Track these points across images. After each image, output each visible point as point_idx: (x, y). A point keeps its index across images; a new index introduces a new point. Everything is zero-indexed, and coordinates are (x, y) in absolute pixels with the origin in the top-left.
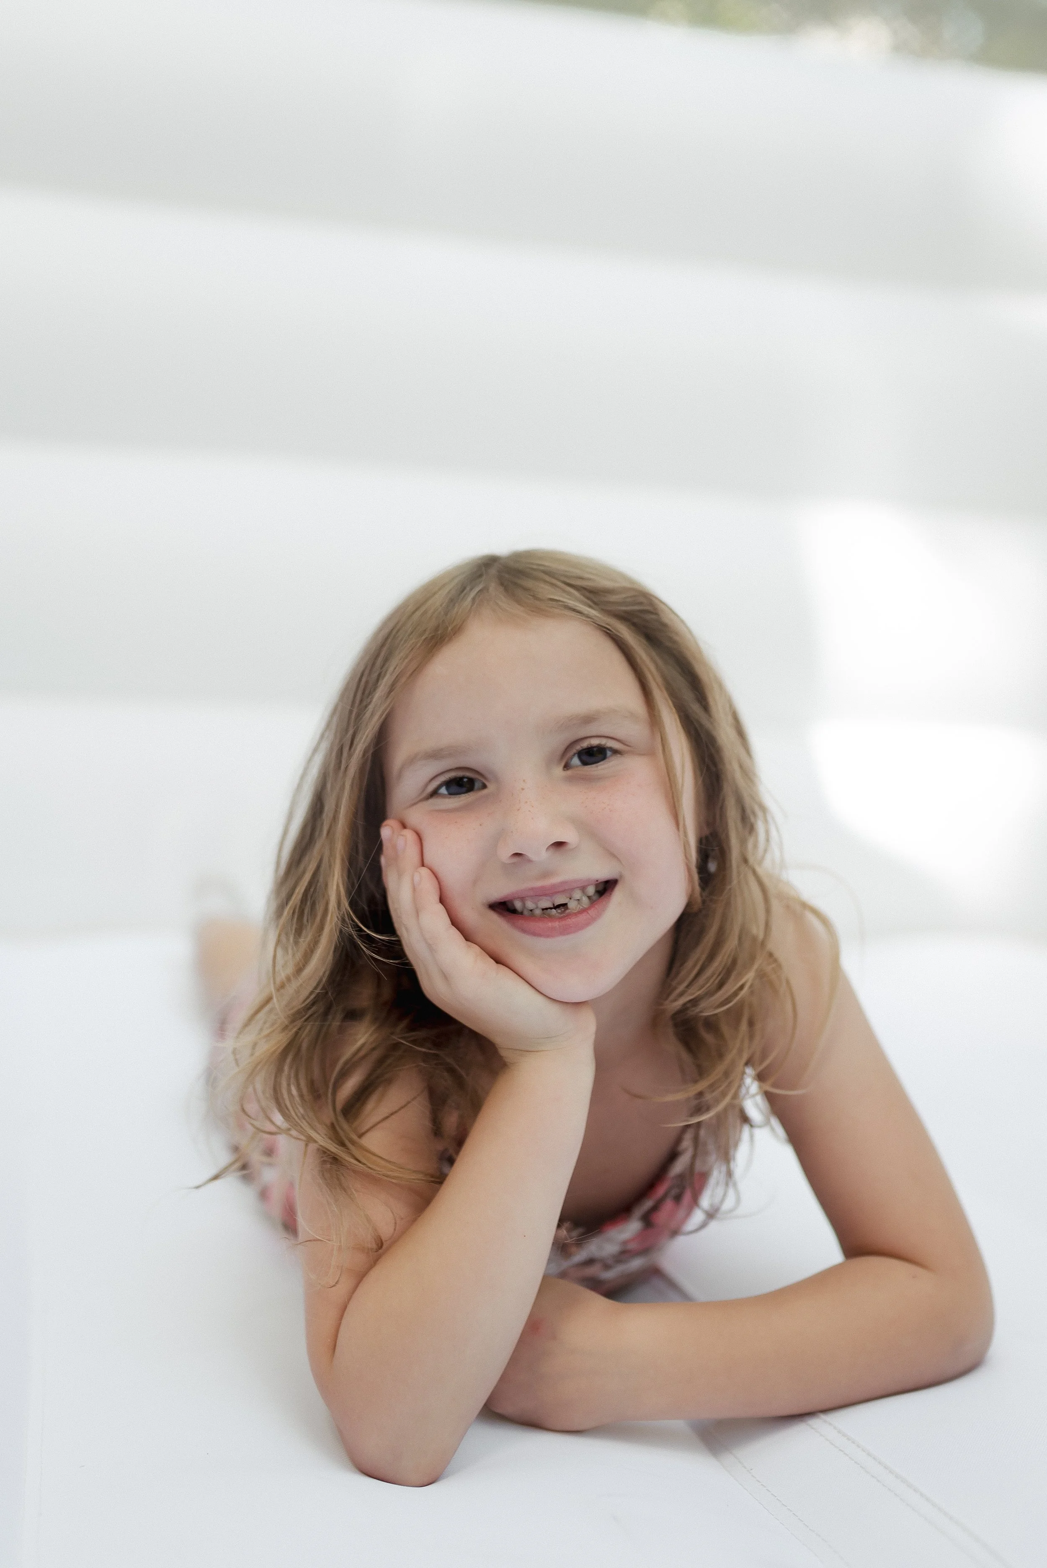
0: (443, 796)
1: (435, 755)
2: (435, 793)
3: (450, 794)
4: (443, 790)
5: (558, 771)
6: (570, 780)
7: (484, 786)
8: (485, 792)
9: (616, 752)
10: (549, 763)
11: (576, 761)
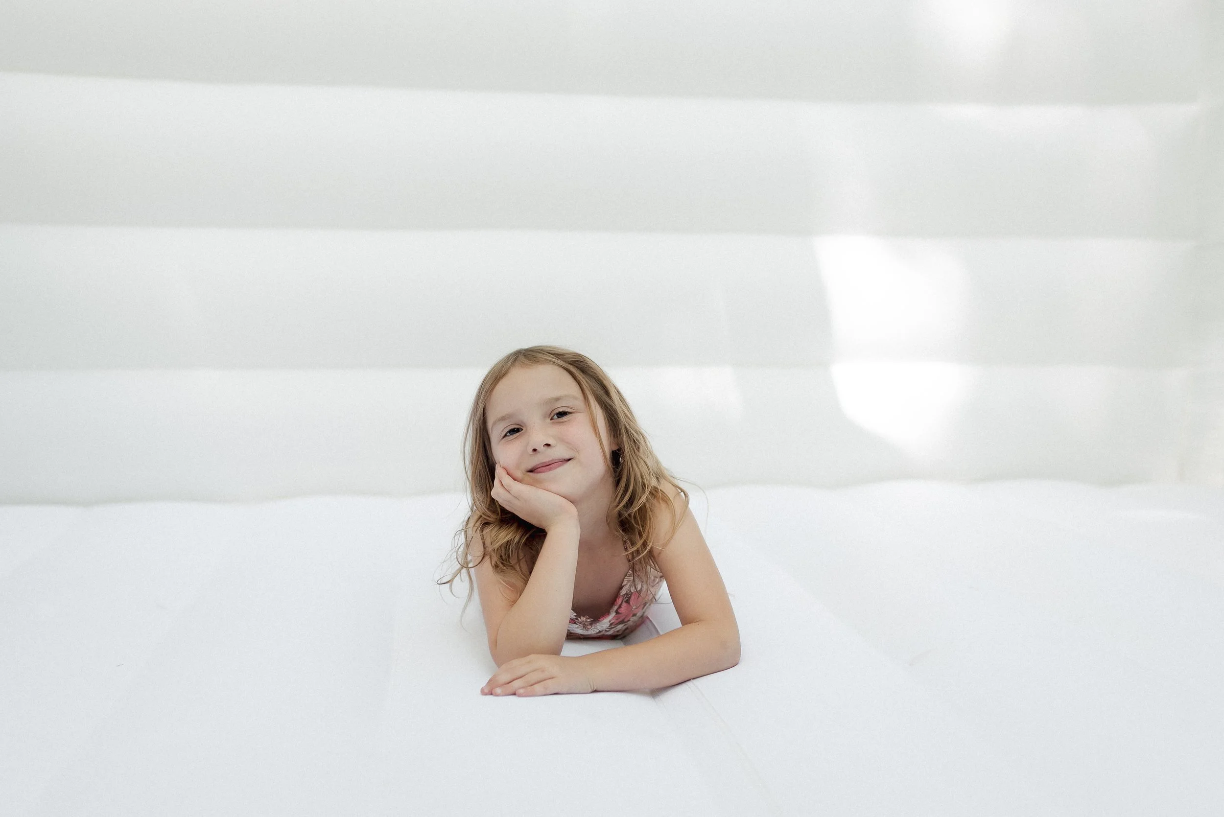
0: (508, 436)
1: (503, 419)
2: (505, 436)
3: (510, 435)
4: (508, 434)
5: (548, 420)
6: (553, 423)
7: (522, 430)
8: (523, 431)
9: (570, 413)
10: (545, 417)
11: (556, 417)
